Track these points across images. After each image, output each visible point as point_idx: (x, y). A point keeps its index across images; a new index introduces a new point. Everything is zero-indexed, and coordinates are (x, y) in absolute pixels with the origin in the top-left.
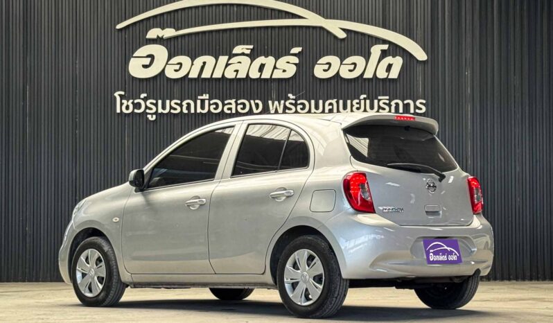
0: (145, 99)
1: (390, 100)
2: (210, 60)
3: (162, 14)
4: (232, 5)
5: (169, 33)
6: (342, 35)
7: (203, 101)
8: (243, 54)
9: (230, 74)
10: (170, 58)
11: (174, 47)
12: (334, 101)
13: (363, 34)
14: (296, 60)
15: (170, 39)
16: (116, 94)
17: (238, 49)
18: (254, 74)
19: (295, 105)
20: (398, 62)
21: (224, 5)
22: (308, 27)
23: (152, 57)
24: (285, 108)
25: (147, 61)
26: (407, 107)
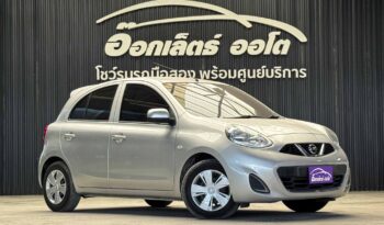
0: (116, 71)
1: (282, 69)
2: (159, 43)
3: (127, 13)
4: (174, 6)
5: (132, 25)
6: (249, 25)
7: (155, 72)
8: (182, 39)
9: (173, 53)
10: (132, 42)
11: (136, 35)
12: (244, 70)
13: (263, 25)
14: (218, 43)
15: (132, 30)
16: (97, 68)
17: (178, 36)
18: (190, 53)
19: (218, 73)
20: (287, 43)
21: (169, 6)
22: (226, 21)
23: (120, 42)
24: (211, 75)
25: (117, 45)
26: (293, 73)
